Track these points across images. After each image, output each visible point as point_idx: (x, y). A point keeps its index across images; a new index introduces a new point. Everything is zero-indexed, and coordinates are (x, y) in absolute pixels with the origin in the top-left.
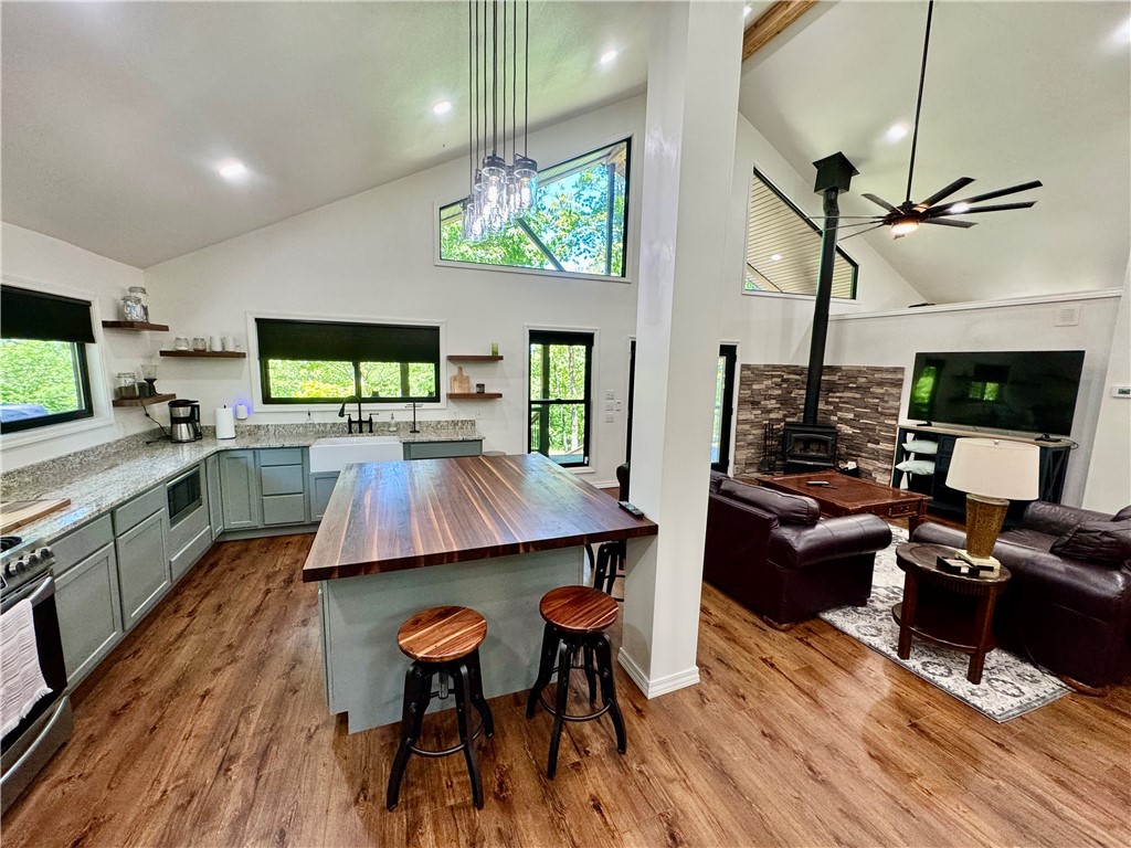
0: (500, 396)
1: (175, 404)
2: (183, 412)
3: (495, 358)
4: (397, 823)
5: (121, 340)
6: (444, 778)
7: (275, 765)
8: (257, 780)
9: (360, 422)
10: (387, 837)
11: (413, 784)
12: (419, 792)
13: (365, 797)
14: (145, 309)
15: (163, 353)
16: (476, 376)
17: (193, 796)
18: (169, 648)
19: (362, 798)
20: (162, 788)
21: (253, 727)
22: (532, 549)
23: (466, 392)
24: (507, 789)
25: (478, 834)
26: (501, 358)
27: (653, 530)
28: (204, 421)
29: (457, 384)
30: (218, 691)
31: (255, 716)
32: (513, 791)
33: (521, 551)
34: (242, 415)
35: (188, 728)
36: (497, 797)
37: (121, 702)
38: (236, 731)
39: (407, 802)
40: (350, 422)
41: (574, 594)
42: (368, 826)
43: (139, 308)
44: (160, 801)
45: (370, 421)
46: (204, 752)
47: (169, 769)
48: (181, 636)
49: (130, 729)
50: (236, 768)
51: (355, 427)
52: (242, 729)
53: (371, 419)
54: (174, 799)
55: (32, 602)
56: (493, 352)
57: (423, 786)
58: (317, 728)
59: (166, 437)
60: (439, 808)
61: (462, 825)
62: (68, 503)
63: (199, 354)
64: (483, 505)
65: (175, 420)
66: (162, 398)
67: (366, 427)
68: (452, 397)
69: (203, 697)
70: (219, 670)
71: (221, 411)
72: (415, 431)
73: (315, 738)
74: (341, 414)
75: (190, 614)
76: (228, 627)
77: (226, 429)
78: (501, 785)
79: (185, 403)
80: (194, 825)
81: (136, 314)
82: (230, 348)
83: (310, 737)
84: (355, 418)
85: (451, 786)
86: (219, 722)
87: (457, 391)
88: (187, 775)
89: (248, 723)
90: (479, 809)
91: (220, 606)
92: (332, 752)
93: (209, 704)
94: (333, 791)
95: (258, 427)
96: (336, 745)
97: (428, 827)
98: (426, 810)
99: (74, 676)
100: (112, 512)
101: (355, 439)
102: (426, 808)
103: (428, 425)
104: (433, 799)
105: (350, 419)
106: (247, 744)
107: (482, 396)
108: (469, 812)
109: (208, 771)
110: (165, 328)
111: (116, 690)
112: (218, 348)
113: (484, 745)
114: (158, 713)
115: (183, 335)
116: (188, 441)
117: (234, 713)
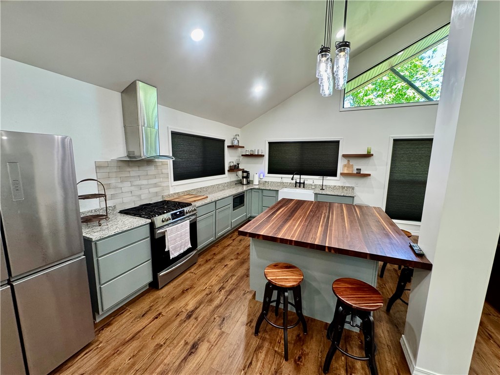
0: (369, 175)
1: (244, 171)
2: (245, 174)
3: (368, 156)
4: (255, 342)
5: (232, 151)
6: (278, 338)
7: (231, 297)
8: (226, 298)
9: (300, 183)
10: (250, 344)
11: (267, 332)
12: (267, 337)
13: (250, 325)
14: (238, 141)
15: (242, 155)
16: (356, 165)
17: (211, 293)
18: (225, 248)
19: (249, 324)
20: (206, 286)
21: (232, 281)
22: (333, 251)
23: (351, 172)
24: (301, 362)
25: (280, 370)
26: (372, 155)
27: (428, 267)
28: (251, 178)
29: (346, 168)
30: (229, 266)
31: (234, 278)
32: (304, 365)
33: (327, 250)
34: (262, 177)
35: (218, 273)
36: (295, 361)
37: (209, 258)
38: (228, 281)
39: (262, 336)
40: (296, 183)
41: (357, 284)
42: (246, 335)
43: (236, 141)
44: (204, 290)
45: (304, 183)
46: (219, 282)
47: (210, 282)
48: (228, 245)
49: (208, 266)
50: (223, 291)
51: (298, 185)
52: (229, 281)
53: (304, 182)
54: (207, 291)
55: (190, 221)
56: (368, 152)
57: (270, 335)
58: (248, 292)
59: (240, 183)
60: (271, 348)
61: (277, 361)
62: (207, 197)
63: (252, 156)
64: (324, 225)
65: (243, 177)
66: (240, 170)
67: (302, 185)
68: (342, 174)
69: (225, 266)
70: (232, 259)
71: (255, 175)
72: (322, 189)
73: (246, 295)
74: (292, 179)
75: (233, 240)
76: (240, 247)
77: (256, 182)
78: (300, 358)
79: (246, 172)
80: (208, 301)
81: (236, 143)
82: (260, 154)
83: (244, 294)
84: (298, 181)
85: (280, 343)
86: (225, 276)
87: (346, 172)
88: (212, 286)
89: (231, 280)
90: (285, 360)
91: (241, 240)
92: (248, 303)
93: (226, 269)
94: (242, 316)
95: (266, 182)
96: (250, 301)
97: (264, 352)
98: (266, 345)
99: (199, 247)
100: (216, 202)
101: (297, 190)
102: (267, 344)
103: (330, 187)
104: (271, 343)
105: (296, 182)
106: (228, 287)
107: (359, 175)
108: (281, 359)
109: (217, 288)
110: (243, 147)
111: (209, 254)
112: (256, 154)
113: (301, 336)
114: (214, 265)
115: (248, 150)
116: (246, 185)
117: (230, 274)
